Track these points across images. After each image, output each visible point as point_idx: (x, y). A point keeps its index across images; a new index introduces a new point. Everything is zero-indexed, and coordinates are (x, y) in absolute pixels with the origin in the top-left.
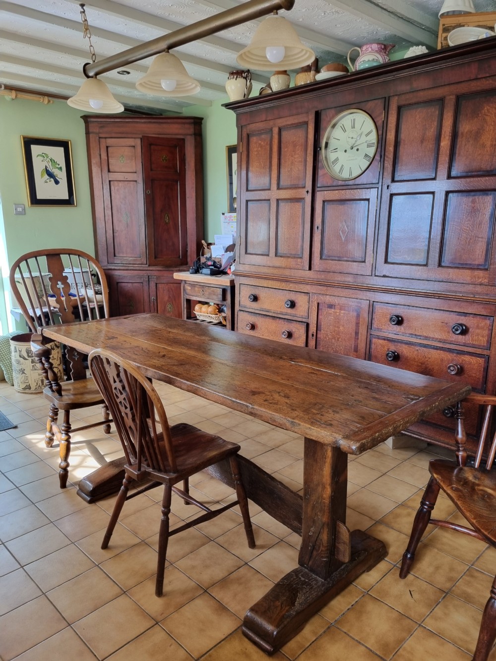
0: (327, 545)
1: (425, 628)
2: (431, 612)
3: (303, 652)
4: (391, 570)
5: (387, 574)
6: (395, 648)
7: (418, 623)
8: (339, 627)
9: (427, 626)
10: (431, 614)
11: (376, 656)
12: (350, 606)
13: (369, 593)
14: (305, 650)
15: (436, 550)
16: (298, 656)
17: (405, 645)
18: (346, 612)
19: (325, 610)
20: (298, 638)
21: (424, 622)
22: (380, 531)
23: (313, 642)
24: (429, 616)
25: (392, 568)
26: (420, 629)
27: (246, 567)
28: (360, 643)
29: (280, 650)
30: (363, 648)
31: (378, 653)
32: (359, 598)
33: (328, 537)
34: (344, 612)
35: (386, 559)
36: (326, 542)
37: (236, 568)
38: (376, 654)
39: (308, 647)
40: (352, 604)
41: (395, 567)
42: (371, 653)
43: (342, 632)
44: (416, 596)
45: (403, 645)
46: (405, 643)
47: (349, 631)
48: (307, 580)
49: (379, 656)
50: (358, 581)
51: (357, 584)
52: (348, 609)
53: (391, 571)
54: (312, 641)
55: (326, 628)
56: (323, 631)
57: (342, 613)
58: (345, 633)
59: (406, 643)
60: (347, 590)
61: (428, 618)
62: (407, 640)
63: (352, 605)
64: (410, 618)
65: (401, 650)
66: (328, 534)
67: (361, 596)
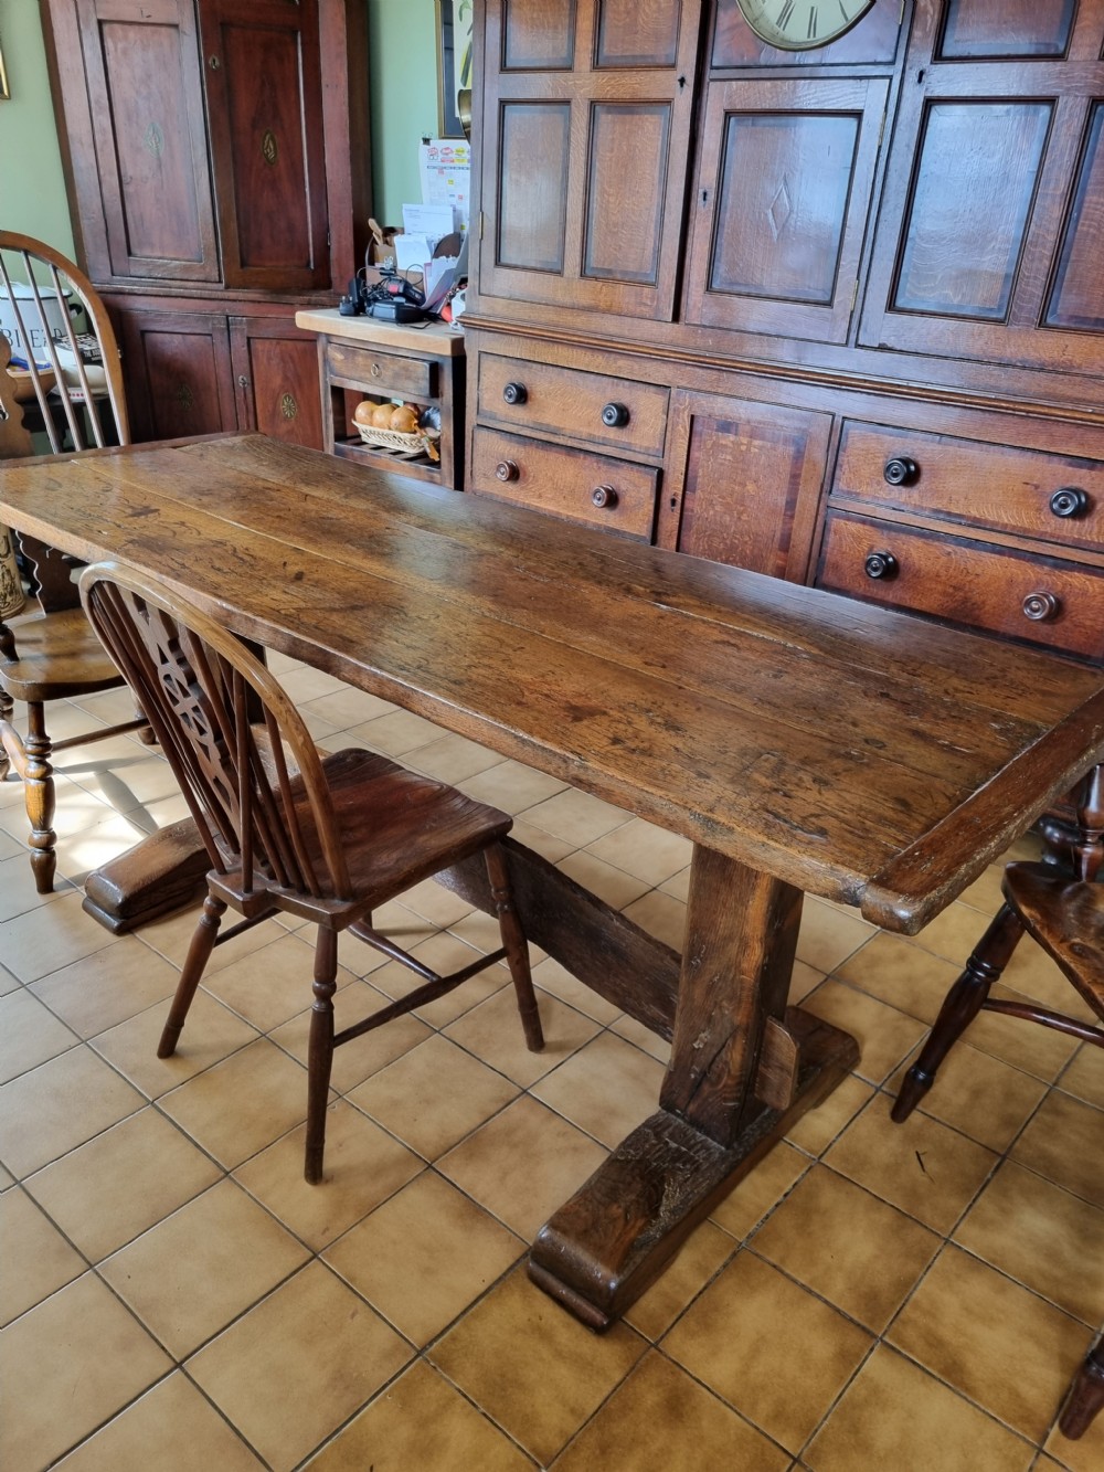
0: (738, 1074)
1: (960, 1247)
2: (971, 1205)
3: (677, 1320)
4: (869, 1101)
5: (860, 1111)
6: (893, 1304)
7: (943, 1236)
8: (760, 1253)
9: (964, 1244)
10: (970, 1212)
11: (852, 1326)
12: (780, 1198)
13: (823, 1161)
14: (682, 1315)
15: (970, 1049)
16: (668, 1331)
17: (916, 1295)
18: (772, 1211)
19: (724, 1208)
20: (663, 1284)
21: (955, 1235)
22: (838, 1001)
23: (701, 1293)
24: (967, 1217)
25: (873, 1096)
26: (948, 1253)
27: (525, 1100)
28: (810, 1292)
29: (624, 1318)
30: (819, 1305)
31: (855, 1317)
32: (800, 1176)
33: (743, 1056)
34: (767, 1212)
35: (856, 1072)
36: (737, 1066)
37: (501, 1105)
38: (851, 1320)
39: (689, 1306)
40: (786, 1190)
41: (880, 1093)
42: (839, 1318)
43: (767, 1265)
44: (932, 1166)
45: (911, 1294)
46: (915, 1289)
47: (782, 1260)
48: (684, 1149)
49: (858, 1325)
50: (794, 1131)
51: (793, 1139)
52: (777, 1205)
53: (870, 1103)
54: (697, 1292)
55: (728, 1255)
56: (721, 1263)
57: (764, 1215)
58: (775, 1266)
59: (919, 1287)
60: (770, 1157)
61: (964, 1221)
62: (922, 1278)
63: (786, 1195)
64: (921, 1224)
65: (907, 1308)
66: (744, 1050)
67: (803, 1172)
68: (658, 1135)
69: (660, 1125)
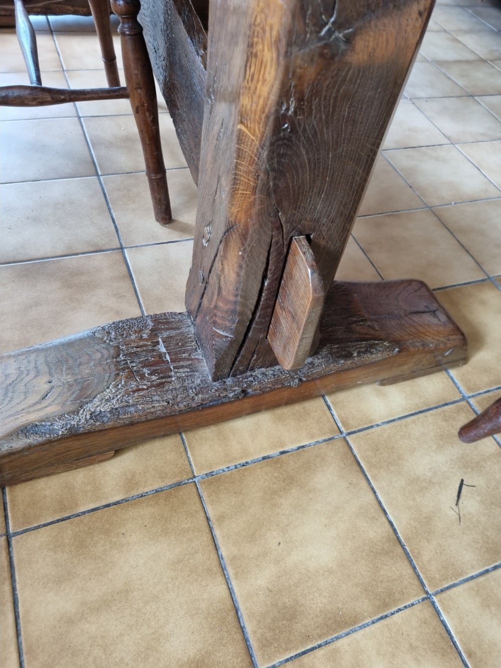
0: (232, 298)
1: (438, 613)
2: (487, 571)
3: (58, 521)
4: (446, 404)
5: (430, 409)
6: (308, 638)
7: (428, 588)
8: (204, 495)
9: (448, 612)
10: (481, 579)
11: (238, 637)
12: (274, 452)
13: (348, 438)
14: (69, 518)
16: (39, 527)
17: (343, 643)
18: (254, 462)
19: (208, 433)
20: (79, 477)
21: (444, 595)
22: (483, 303)
23: (108, 506)
24: (472, 583)
25: (454, 402)
26: (421, 612)
28: (223, 569)
29: (7, 489)
30: (220, 590)
31: (249, 629)
32: (313, 441)
33: (238, 275)
34: (249, 460)
35: (453, 372)
36: (231, 288)
38: (242, 629)
39: (84, 513)
40: (286, 449)
41: (464, 403)
42: (231, 617)
43: (202, 514)
44: (470, 503)
45: (337, 638)
46: (347, 634)
47: (221, 518)
48: (168, 358)
49: (246, 640)
50: (342, 396)
51: (334, 404)
52: (264, 458)
53: (446, 408)
54: (105, 503)
55: (170, 482)
56: (156, 486)
57: (244, 461)
58: (208, 519)
59: (354, 636)
60: (297, 408)
61: (466, 585)
62: (364, 626)
63: (282, 453)
64: (411, 562)
65: (320, 653)
66: (240, 267)
67: (321, 439)
68: (154, 332)
69: (168, 323)
